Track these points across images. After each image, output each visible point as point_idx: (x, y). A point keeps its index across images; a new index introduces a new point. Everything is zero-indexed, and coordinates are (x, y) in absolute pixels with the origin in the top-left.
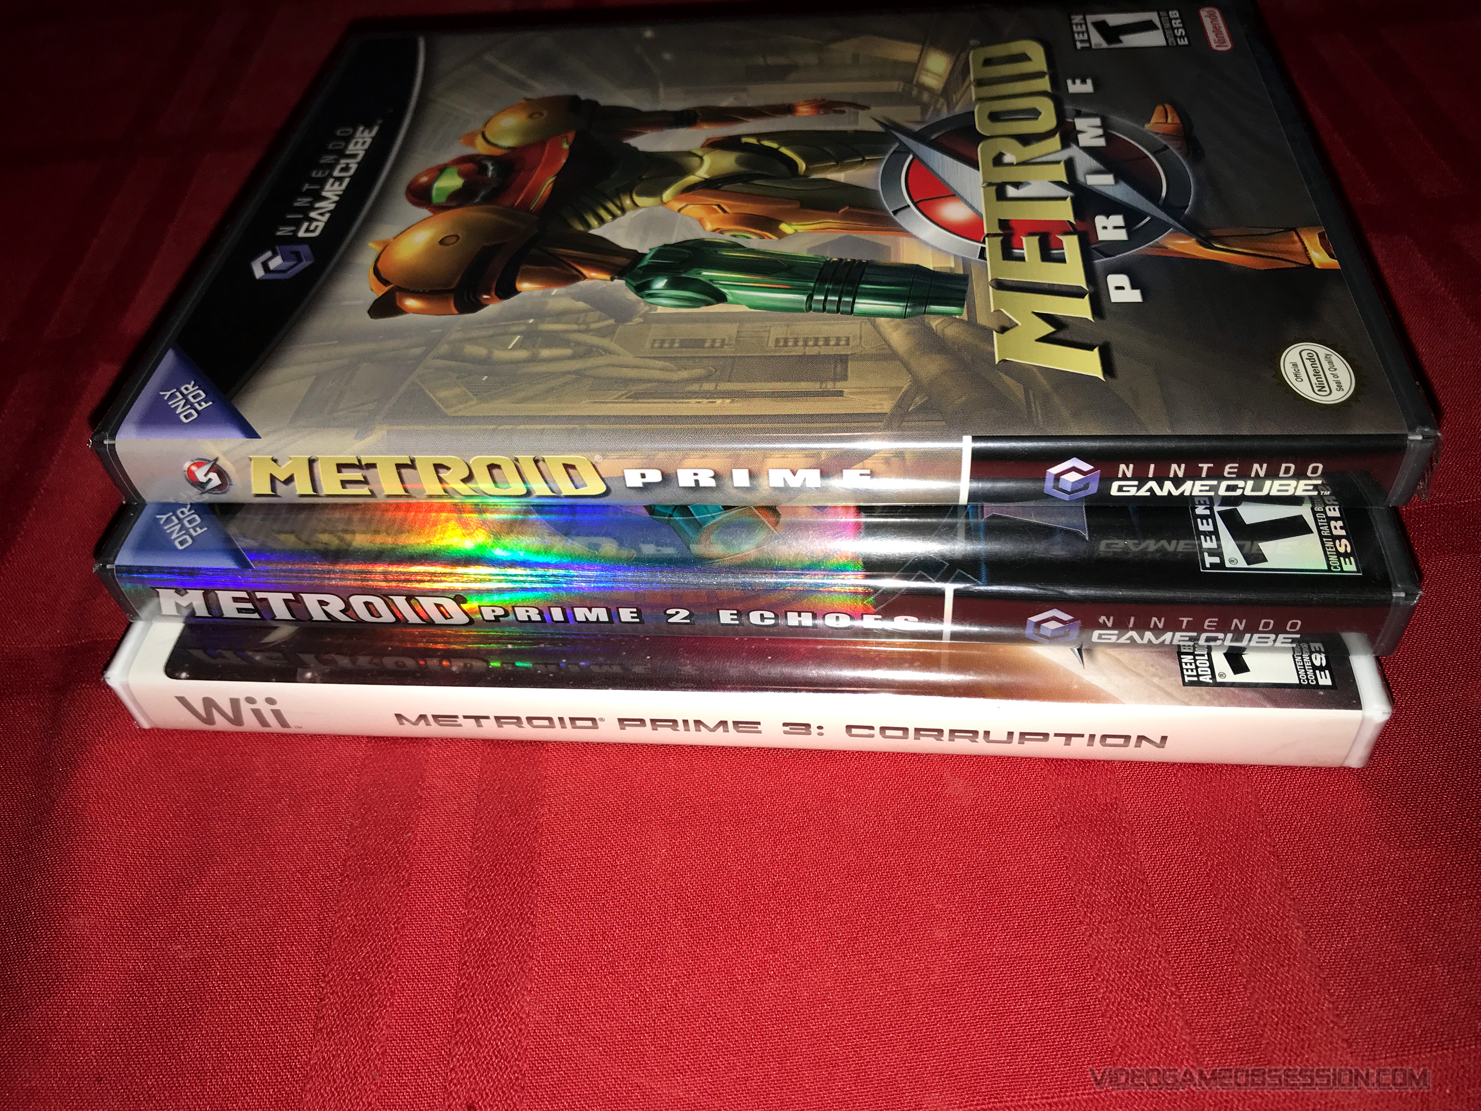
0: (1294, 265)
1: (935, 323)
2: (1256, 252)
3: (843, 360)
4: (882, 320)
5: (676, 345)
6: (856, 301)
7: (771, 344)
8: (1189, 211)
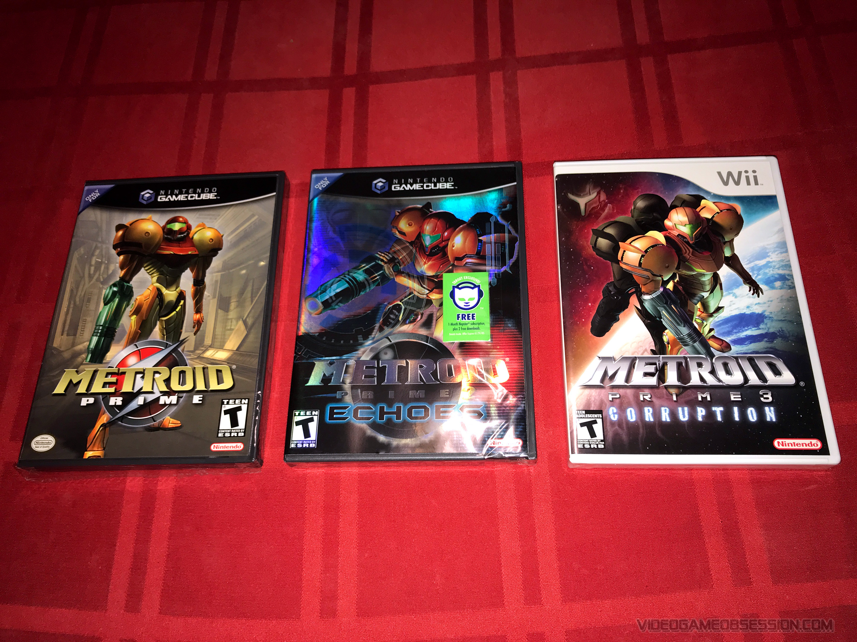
0: (88, 446)
1: (84, 356)
2: (96, 438)
3: (75, 335)
4: (88, 343)
5: (89, 297)
6: (97, 337)
7: (84, 318)
8: (120, 423)
